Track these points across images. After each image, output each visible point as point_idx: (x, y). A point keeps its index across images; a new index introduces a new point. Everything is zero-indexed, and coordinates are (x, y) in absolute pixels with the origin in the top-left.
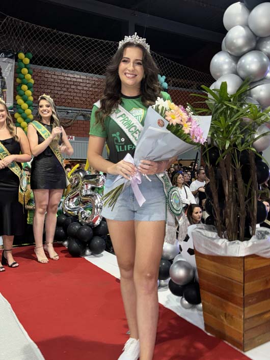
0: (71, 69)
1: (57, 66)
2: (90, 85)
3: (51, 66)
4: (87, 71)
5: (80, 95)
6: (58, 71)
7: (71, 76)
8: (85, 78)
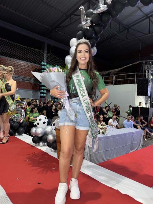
0: (18, 59)
1: (11, 57)
2: (26, 67)
3: (9, 57)
4: (25, 61)
5: (22, 70)
6: (12, 59)
7: (18, 62)
8: (24, 63)
